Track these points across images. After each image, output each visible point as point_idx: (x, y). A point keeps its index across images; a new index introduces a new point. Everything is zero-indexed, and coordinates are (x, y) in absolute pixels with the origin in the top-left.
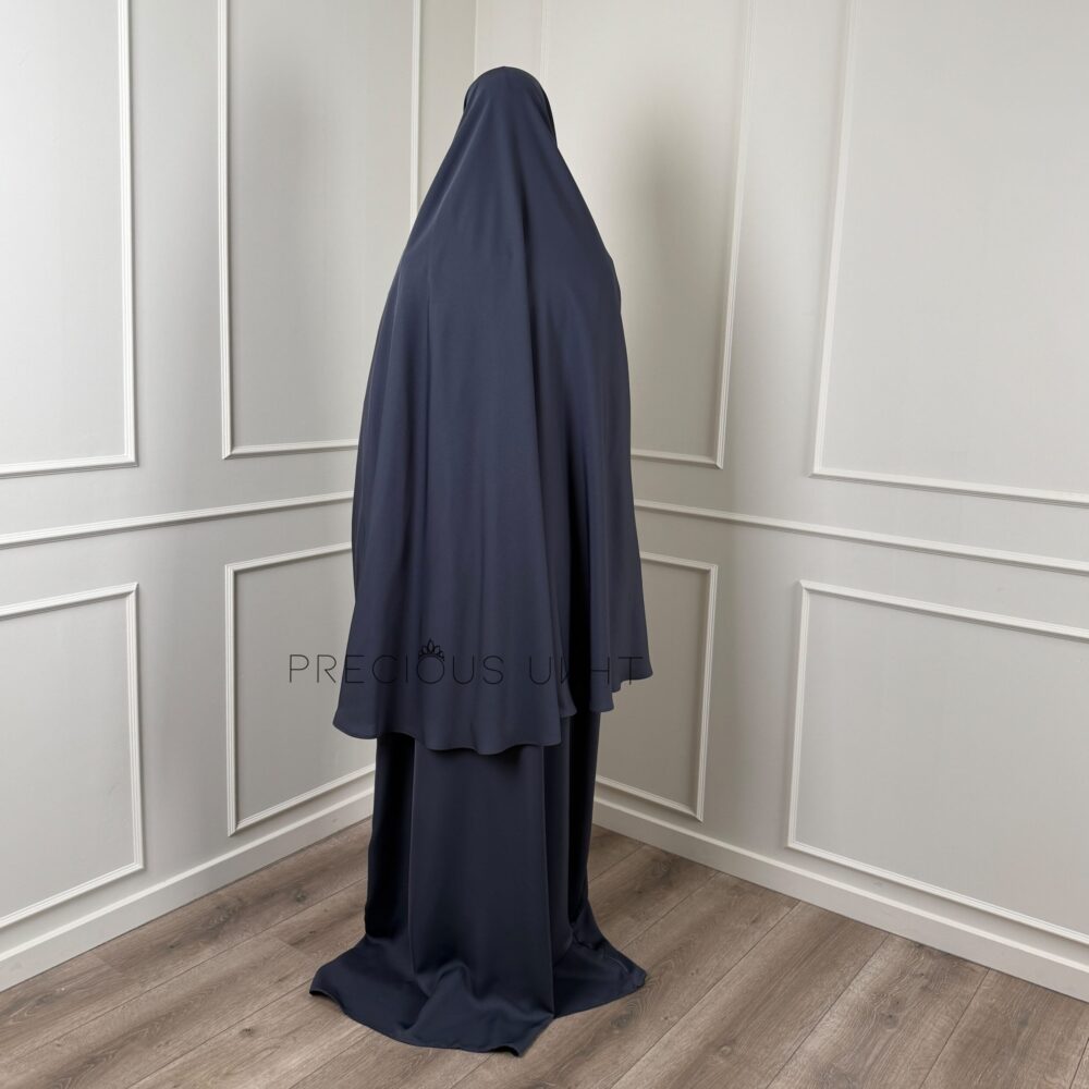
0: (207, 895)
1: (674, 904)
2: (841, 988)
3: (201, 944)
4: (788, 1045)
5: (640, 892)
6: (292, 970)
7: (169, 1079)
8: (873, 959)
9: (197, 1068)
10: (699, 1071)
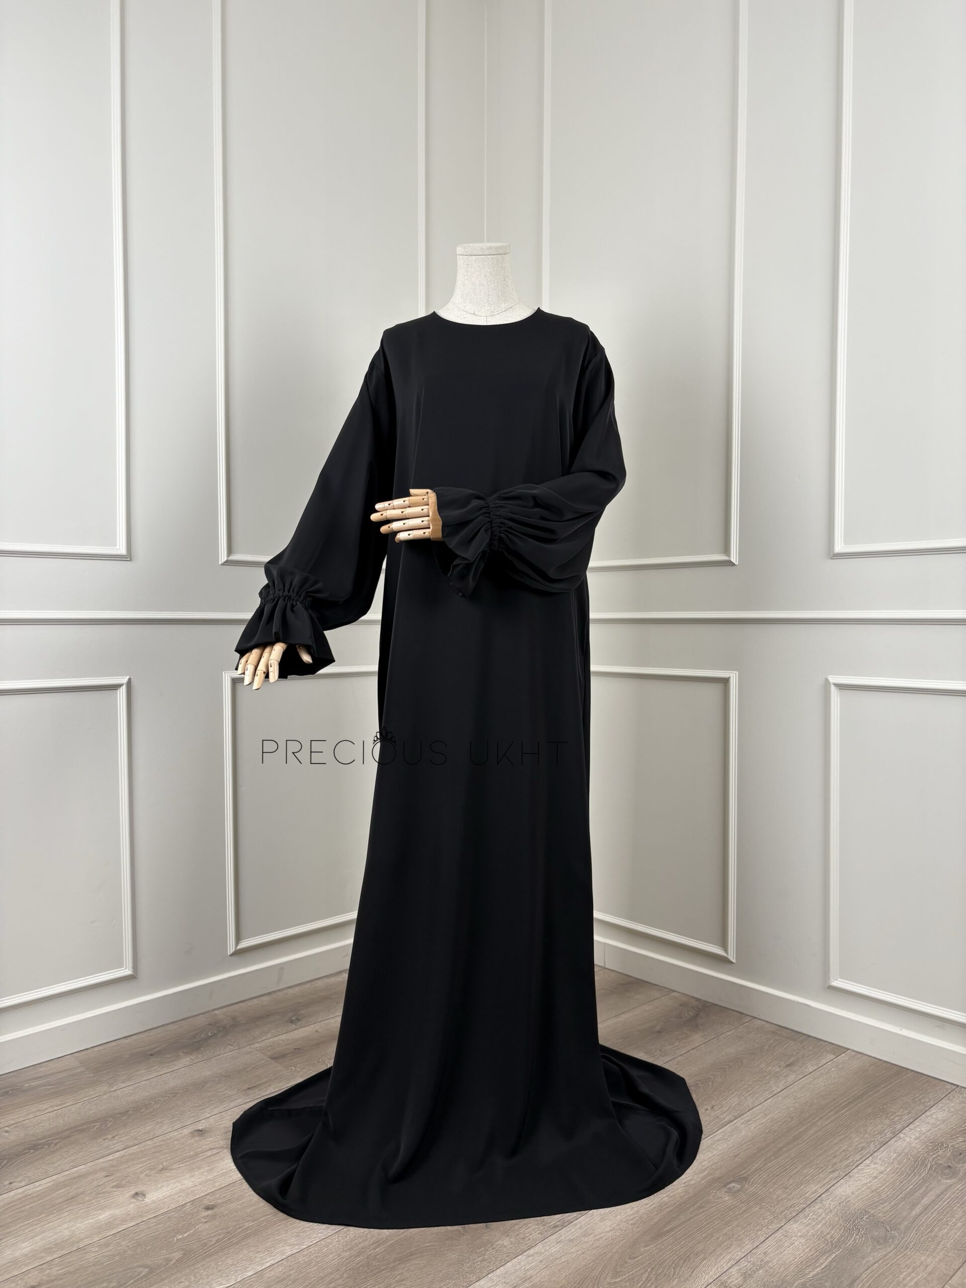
0: (203, 1014)
1: (697, 1045)
2: (889, 1135)
3: (181, 1053)
4: (813, 1188)
5: (658, 1032)
6: (264, 1080)
7: (103, 1169)
8: (933, 1110)
9: (135, 1162)
10: (696, 1205)
